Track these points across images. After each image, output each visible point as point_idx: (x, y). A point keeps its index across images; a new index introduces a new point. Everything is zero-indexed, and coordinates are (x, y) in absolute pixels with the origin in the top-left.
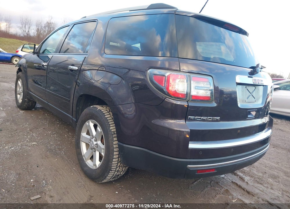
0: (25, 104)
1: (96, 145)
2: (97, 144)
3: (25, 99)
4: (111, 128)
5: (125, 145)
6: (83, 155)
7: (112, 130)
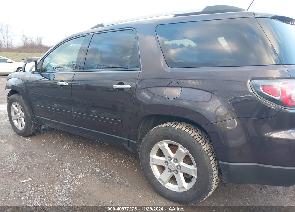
0: (31, 130)
1: (179, 167)
2: (179, 165)
3: (30, 125)
4: (203, 147)
5: (230, 164)
6: (157, 179)
7: (206, 150)
